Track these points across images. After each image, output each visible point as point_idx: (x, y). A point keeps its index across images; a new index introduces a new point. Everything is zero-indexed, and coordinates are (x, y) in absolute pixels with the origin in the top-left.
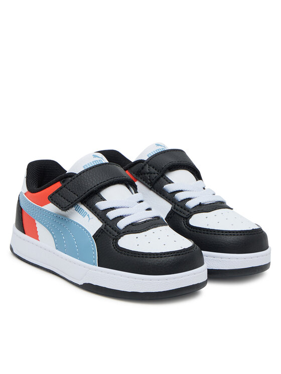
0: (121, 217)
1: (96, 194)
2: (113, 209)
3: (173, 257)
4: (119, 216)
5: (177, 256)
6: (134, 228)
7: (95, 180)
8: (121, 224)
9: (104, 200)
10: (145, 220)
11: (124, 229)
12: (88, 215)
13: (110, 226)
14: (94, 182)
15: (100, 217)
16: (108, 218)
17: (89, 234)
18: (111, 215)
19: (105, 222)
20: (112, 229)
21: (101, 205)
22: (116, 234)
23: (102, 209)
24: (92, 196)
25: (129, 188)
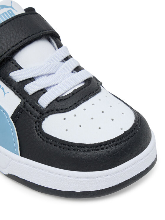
0: (43, 91)
1: (9, 60)
2: (31, 80)
3: (113, 148)
4: (39, 89)
5: (118, 146)
6: (59, 105)
7: (5, 44)
8: (44, 101)
9: (20, 68)
10: (72, 90)
11: (47, 107)
12: (3, 89)
13: (30, 104)
14: (4, 47)
15: (17, 92)
16: (27, 93)
17: (7, 114)
18: (30, 89)
19: (24, 98)
20: (33, 107)
21: (17, 76)
22: (38, 114)
23: (18, 81)
24: (4, 65)
25: (50, 41)
